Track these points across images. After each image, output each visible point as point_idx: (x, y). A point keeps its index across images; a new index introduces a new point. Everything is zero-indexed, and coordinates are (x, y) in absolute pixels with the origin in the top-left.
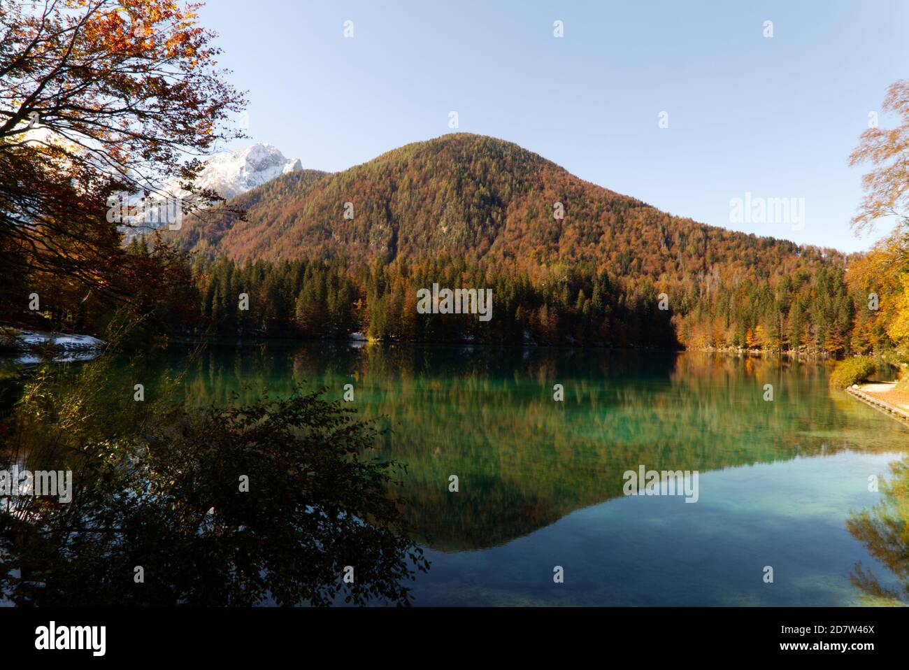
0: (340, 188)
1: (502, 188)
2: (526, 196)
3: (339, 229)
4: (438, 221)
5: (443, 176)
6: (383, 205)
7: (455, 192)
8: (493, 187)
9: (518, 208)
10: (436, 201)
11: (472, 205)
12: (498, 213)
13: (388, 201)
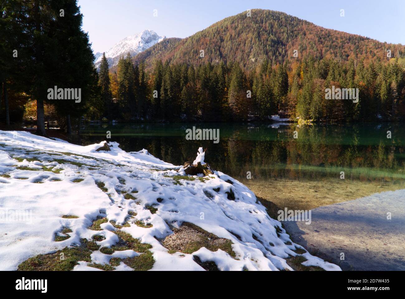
0: (193, 42)
1: (283, 35)
2: (297, 39)
3: (195, 64)
4: (249, 56)
5: (249, 31)
6: (217, 49)
7: (257, 39)
8: (277, 35)
9: (293, 45)
10: (246, 45)
11: (267, 46)
12: (283, 49)
13: (220, 47)
